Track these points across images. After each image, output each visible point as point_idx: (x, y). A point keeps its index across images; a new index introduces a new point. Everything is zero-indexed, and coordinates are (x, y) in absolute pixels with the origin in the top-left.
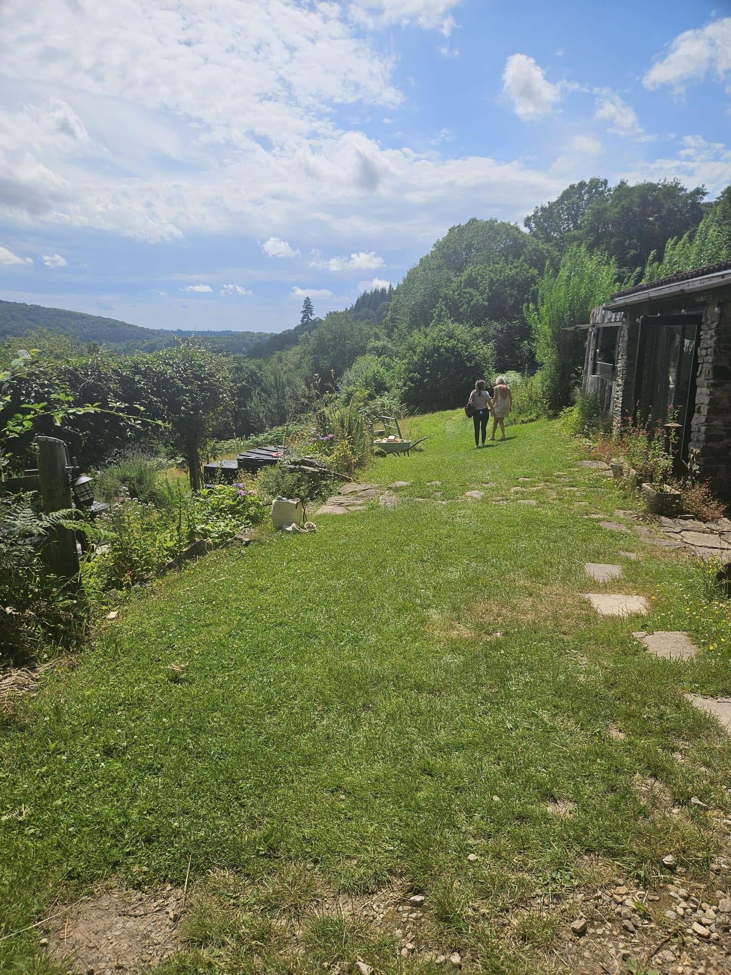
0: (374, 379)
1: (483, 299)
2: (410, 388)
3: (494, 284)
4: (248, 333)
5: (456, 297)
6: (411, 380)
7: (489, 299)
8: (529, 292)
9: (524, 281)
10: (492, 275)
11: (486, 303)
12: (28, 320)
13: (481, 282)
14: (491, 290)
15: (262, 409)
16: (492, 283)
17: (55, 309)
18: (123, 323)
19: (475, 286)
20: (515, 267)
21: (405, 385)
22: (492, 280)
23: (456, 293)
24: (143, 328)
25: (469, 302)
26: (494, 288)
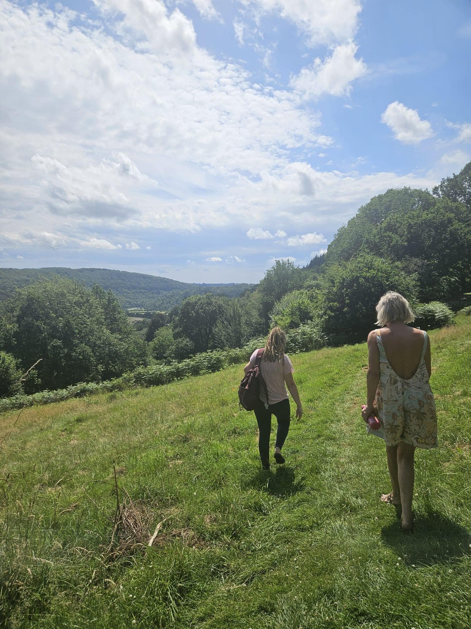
0: (299, 309)
1: (402, 240)
2: (330, 317)
3: (413, 227)
4: (243, 284)
5: (377, 241)
6: (331, 308)
7: (408, 240)
8: (446, 232)
9: (440, 223)
10: (410, 220)
11: (406, 244)
12: (120, 279)
13: (399, 227)
14: (409, 232)
15: (224, 333)
16: (410, 227)
17: (135, 273)
18: (172, 280)
19: (395, 231)
20: (431, 213)
21: (325, 314)
22: (410, 224)
23: (377, 237)
24: (183, 283)
25: (389, 244)
26: (412, 231)
